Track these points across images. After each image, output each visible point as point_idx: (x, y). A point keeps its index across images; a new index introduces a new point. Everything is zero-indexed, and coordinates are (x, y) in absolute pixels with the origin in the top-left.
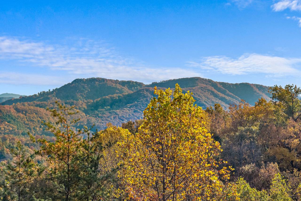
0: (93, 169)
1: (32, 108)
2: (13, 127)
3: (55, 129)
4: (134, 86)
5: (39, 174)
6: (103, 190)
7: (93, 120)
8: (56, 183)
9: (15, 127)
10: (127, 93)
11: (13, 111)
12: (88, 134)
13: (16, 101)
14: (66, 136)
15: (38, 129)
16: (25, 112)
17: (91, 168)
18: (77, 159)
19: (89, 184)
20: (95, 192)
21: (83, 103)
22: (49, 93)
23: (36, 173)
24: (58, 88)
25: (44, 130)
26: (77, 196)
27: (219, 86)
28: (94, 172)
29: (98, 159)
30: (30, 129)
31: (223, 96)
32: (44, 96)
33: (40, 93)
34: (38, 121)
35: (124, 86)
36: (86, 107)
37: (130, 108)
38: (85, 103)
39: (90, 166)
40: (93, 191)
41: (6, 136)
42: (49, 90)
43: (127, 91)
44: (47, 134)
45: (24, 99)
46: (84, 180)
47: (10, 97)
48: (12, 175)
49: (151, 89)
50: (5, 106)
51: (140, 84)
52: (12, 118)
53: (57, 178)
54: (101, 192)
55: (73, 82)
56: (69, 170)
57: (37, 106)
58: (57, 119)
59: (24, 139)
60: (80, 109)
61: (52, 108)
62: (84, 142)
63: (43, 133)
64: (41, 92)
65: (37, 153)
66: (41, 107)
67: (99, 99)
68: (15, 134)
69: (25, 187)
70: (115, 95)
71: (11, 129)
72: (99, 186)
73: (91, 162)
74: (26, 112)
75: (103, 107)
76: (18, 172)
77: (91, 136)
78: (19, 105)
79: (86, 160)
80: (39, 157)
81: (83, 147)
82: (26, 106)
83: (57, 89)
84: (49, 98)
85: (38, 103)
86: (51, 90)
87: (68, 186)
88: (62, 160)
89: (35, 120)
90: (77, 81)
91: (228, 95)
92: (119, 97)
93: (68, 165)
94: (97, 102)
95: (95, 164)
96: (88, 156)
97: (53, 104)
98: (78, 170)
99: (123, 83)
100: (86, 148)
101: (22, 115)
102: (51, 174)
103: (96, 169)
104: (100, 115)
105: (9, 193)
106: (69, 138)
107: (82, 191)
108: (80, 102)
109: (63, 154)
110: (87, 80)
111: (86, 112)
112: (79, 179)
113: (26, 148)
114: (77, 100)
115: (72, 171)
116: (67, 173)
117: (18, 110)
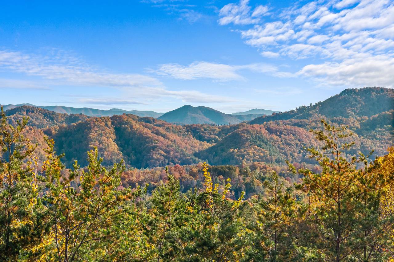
0: (372, 208)
1: (288, 127)
2: (264, 153)
3: (321, 156)
5: (301, 215)
6: (386, 237)
7: (369, 143)
8: (322, 226)
9: (267, 152)
11: (264, 131)
12: (366, 163)
13: (268, 118)
14: (336, 165)
15: (296, 154)
16: (279, 133)
17: (370, 208)
18: (350, 196)
19: (367, 228)
20: (375, 239)
21: (355, 121)
22: (311, 108)
23: (296, 213)
24: (322, 101)
25: (304, 156)
26: (351, 244)
28: (373, 213)
29: (379, 196)
30: (287, 155)
32: (303, 112)
33: (298, 108)
34: (297, 145)
36: (359, 127)
38: (358, 120)
39: (367, 205)
40: (372, 238)
41: (255, 163)
42: (311, 104)
44: (308, 162)
45: (277, 116)
46: (361, 223)
47: (260, 114)
48: (266, 216)
50: (255, 125)
52: (263, 141)
53: (324, 220)
54: (382, 242)
55: (341, 94)
56: (339, 210)
57: (295, 125)
58: (323, 144)
59: (278, 167)
60: (351, 128)
61: (314, 128)
62: (359, 174)
63: (303, 160)
64: (300, 107)
65: (298, 188)
66: (299, 126)
67: (377, 115)
68: (268, 161)
69: (282, 231)
71: (262, 154)
72: (380, 232)
73: (369, 200)
74: (281, 133)
75: (382, 126)
76: (273, 212)
77: (369, 166)
78: (272, 124)
79: (363, 198)
80: (299, 192)
81: (359, 180)
82: (281, 125)
83: (320, 103)
84: (310, 115)
85: (297, 121)
86: (313, 104)
87: (338, 230)
88: (330, 196)
89: (292, 143)
90: (347, 92)
93: (339, 203)
94: (374, 119)
95: (375, 203)
96: (365, 191)
97: (316, 122)
98: (352, 210)
100: (362, 181)
101: (275, 137)
102: (316, 216)
103: (376, 209)
104: (378, 137)
105: (263, 239)
106: (339, 168)
107: (357, 238)
108: (352, 119)
109: (332, 189)
110: (360, 90)
111: (359, 132)
112: (354, 222)
113: (281, 179)
114: (347, 117)
115: (344, 211)
116: (338, 214)
117: (270, 131)
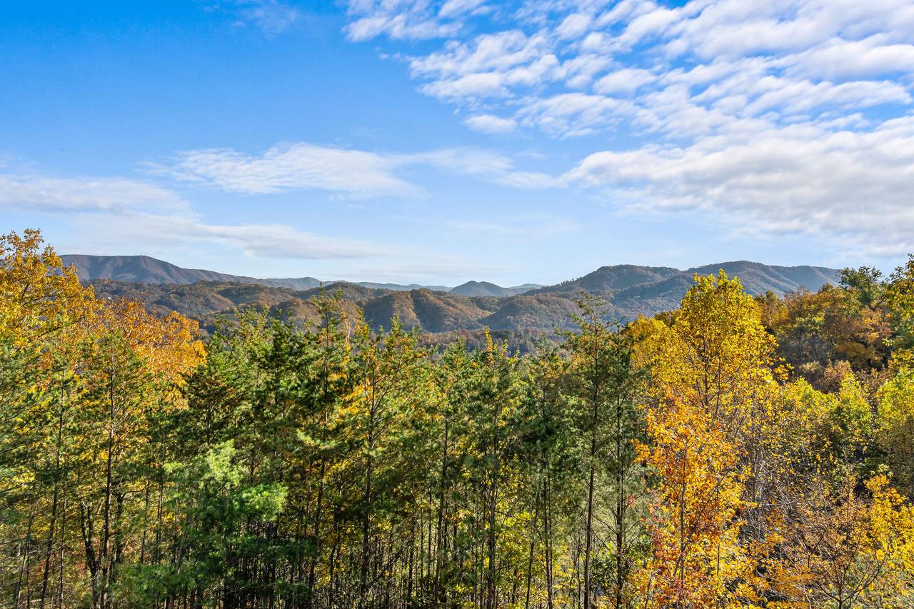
0: (624, 364)
1: (555, 298)
2: (535, 319)
3: (581, 321)
4: (668, 273)
5: (565, 370)
6: (635, 388)
7: (622, 311)
8: (583, 379)
9: (538, 319)
10: (659, 281)
11: (535, 301)
12: (618, 326)
13: (538, 291)
14: (594, 328)
15: (561, 321)
16: (547, 303)
17: (622, 364)
18: (606, 353)
19: (620, 380)
20: (626, 389)
21: (609, 292)
22: (573, 283)
23: (561, 368)
24: (582, 276)
25: (568, 322)
26: (606, 393)
27: (771, 269)
28: (624, 367)
29: (629, 353)
30: (553, 321)
31: (777, 281)
32: (567, 286)
34: (562, 313)
35: (656, 273)
36: (613, 297)
37: (663, 297)
38: (612, 292)
39: (620, 361)
40: (624, 389)
41: (528, 328)
42: (573, 279)
43: (659, 278)
44: (571, 326)
45: (546, 290)
46: (615, 376)
48: (537, 370)
49: (688, 275)
50: (527, 297)
51: (675, 270)
52: (534, 310)
53: (584, 373)
54: (632, 391)
55: (598, 270)
56: (597, 365)
57: (560, 296)
58: (583, 311)
59: (546, 331)
60: (606, 299)
61: (576, 299)
62: (613, 335)
63: (567, 325)
64: (564, 282)
65: (562, 347)
66: (564, 297)
67: (628, 288)
68: (537, 326)
69: (550, 383)
70: (646, 284)
71: (533, 321)
72: (631, 383)
73: (622, 357)
74: (549, 303)
75: (632, 296)
76: (542, 367)
77: (621, 329)
78: (541, 296)
79: (616, 355)
80: (564, 351)
81: (612, 340)
82: (549, 296)
83: (581, 278)
84: (572, 288)
85: (562, 293)
86: (575, 279)
87: (596, 383)
88: (589, 354)
89: (557, 311)
90: (603, 269)
91: (783, 281)
92: (650, 285)
93: (596, 360)
94: (626, 291)
95: (626, 359)
96: (618, 350)
97: (577, 294)
98: (607, 365)
99: (655, 270)
100: (615, 340)
101: (544, 306)
102: (577, 370)
103: (627, 364)
104: (629, 305)
105: (534, 388)
106: (596, 330)
107: (611, 388)
108: (607, 291)
109: (590, 348)
110: (614, 267)
111: (613, 301)
112: (609, 375)
113: (548, 341)
114: (604, 289)
115: (601, 366)
116: (596, 369)
117: (540, 301)
